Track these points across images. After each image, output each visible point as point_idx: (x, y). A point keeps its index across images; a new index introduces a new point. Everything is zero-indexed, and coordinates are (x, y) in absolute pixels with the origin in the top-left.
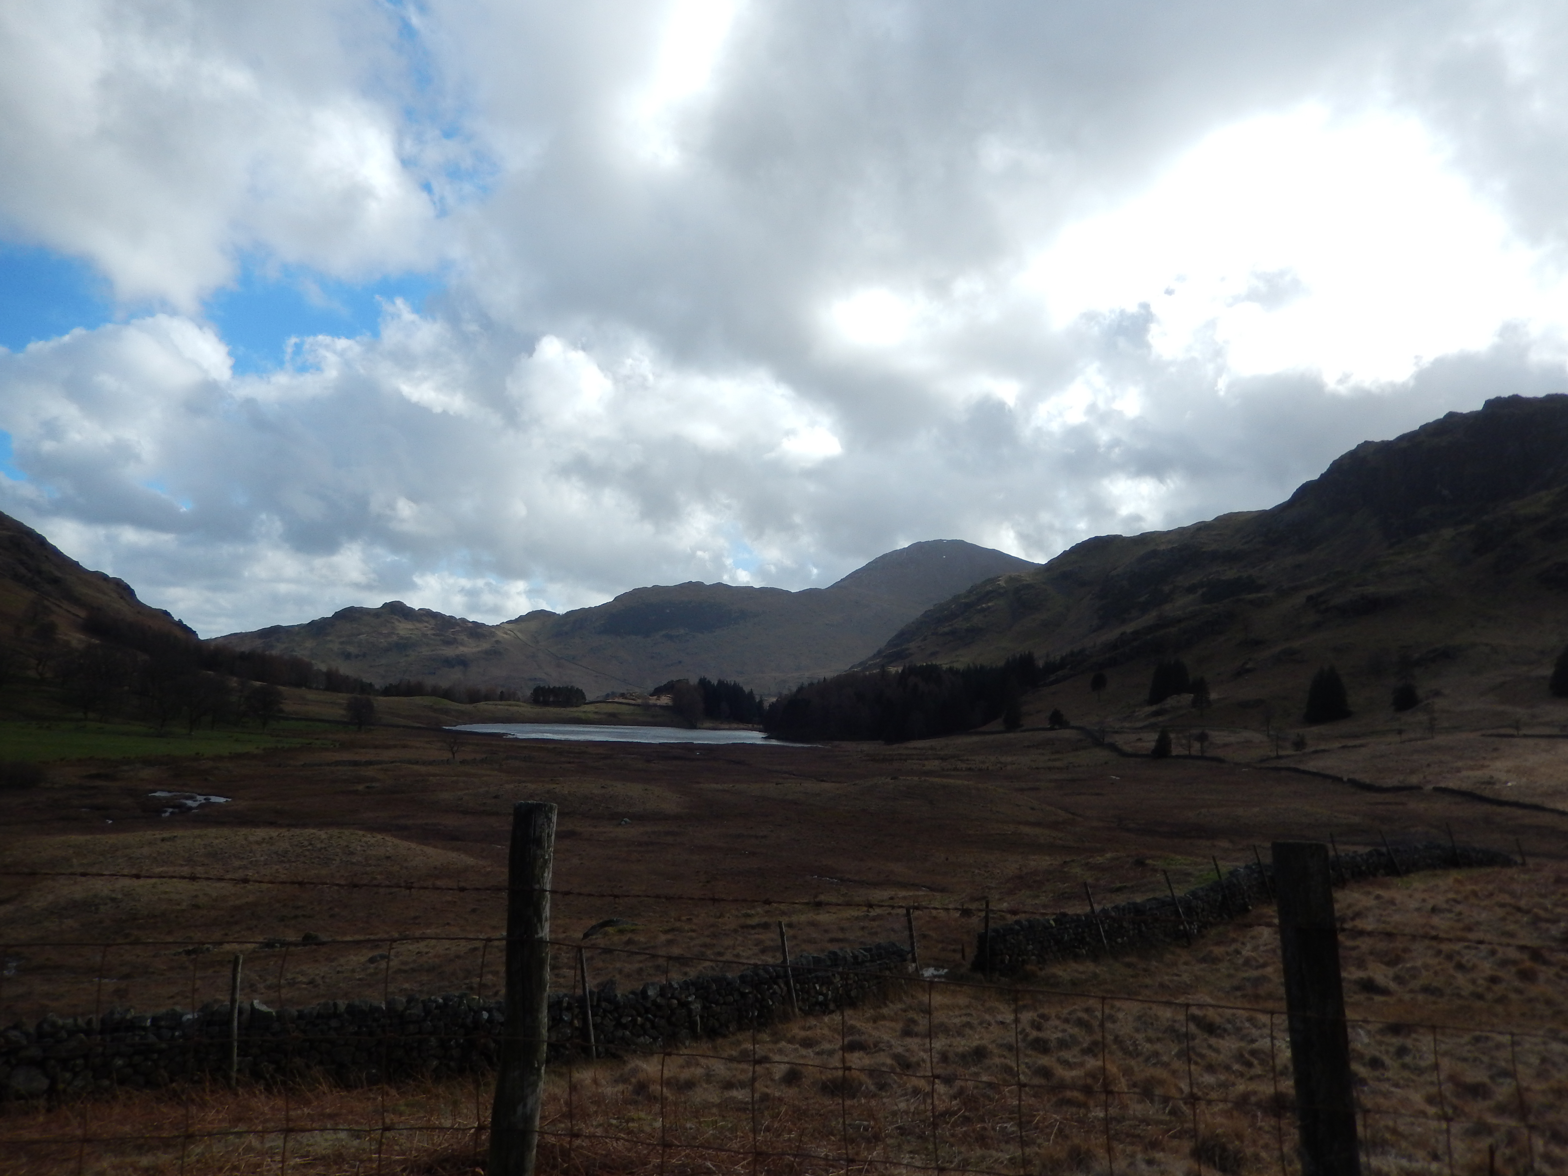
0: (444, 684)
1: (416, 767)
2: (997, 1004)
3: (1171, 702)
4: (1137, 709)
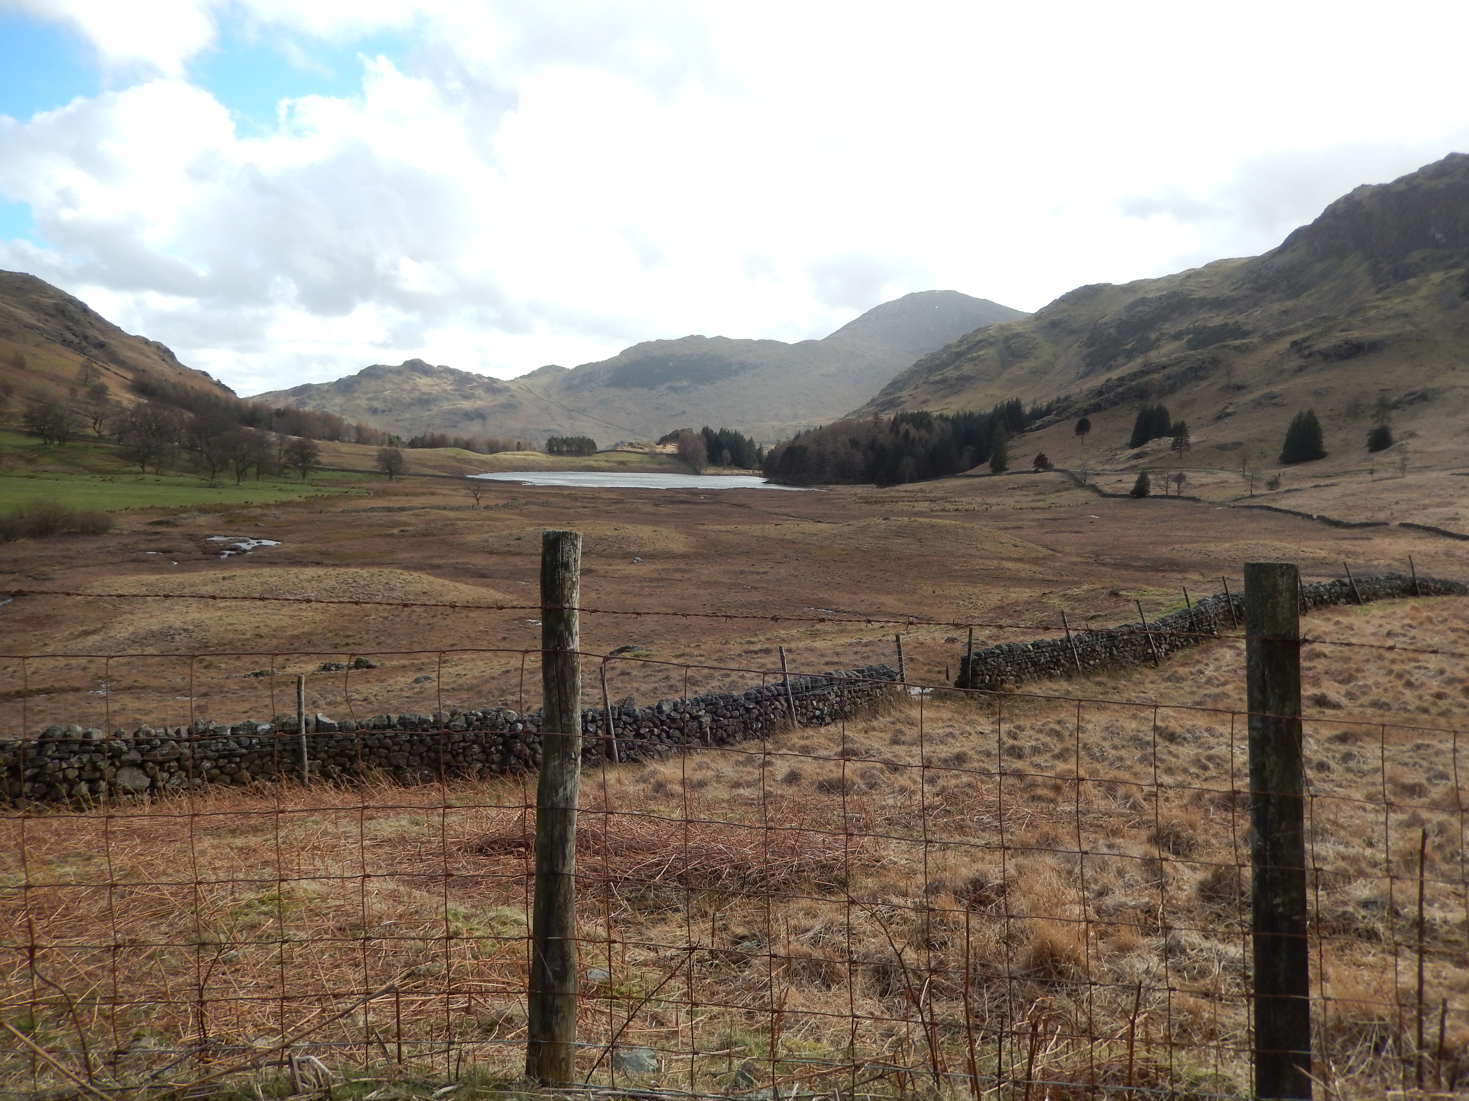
0: (465, 436)
1: (445, 513)
2: (976, 717)
3: (1152, 445)
4: (1119, 452)
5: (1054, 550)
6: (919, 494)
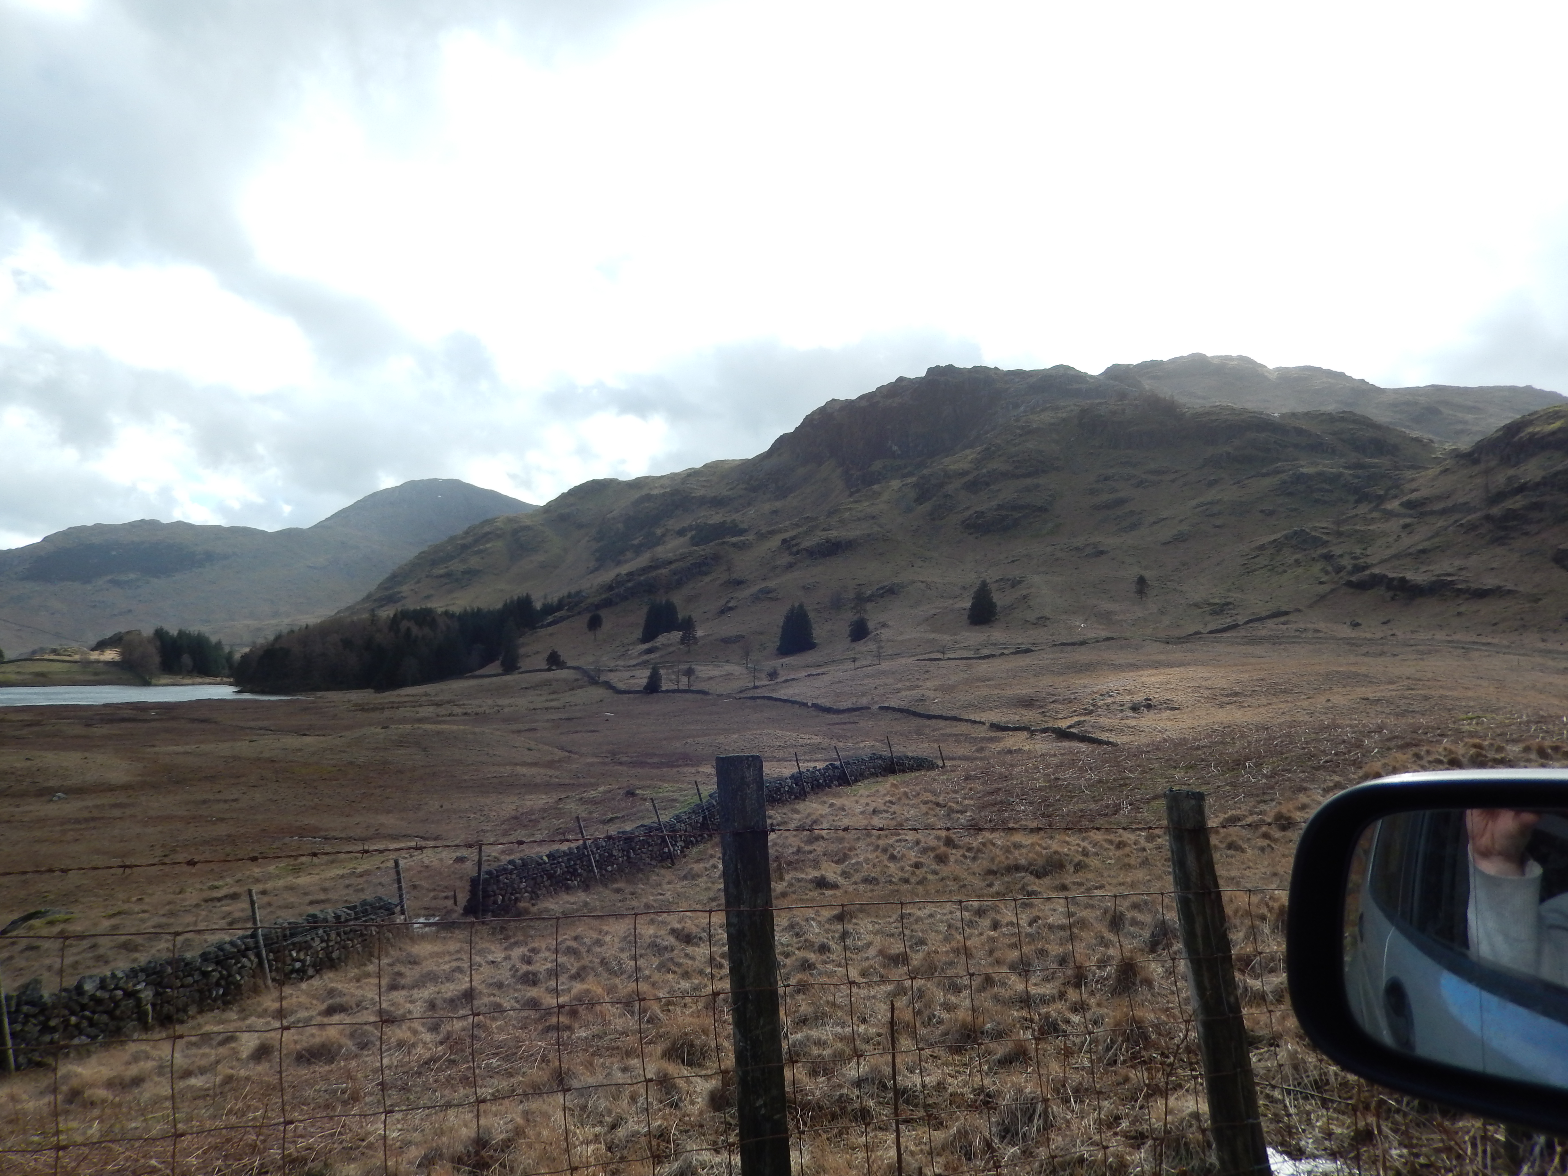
2: (487, 944)
3: (662, 640)
4: (631, 648)
5: (570, 752)
6: (424, 698)
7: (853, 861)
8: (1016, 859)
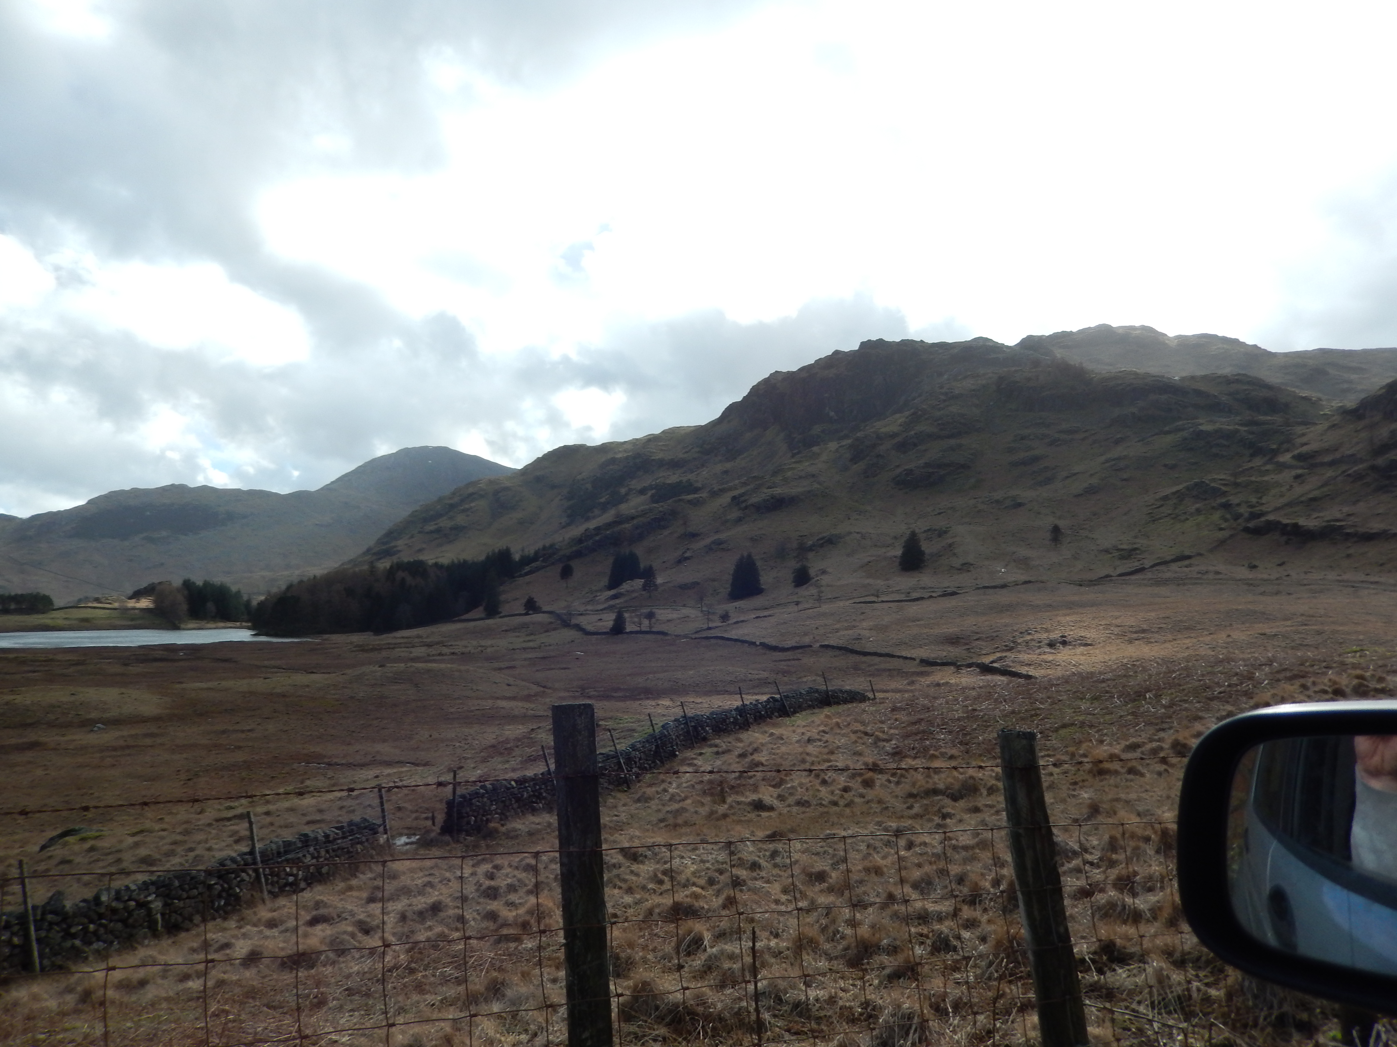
2: (459, 861)
3: (626, 587)
4: (599, 594)
5: (544, 687)
6: (416, 640)
7: (789, 785)
8: (935, 783)
